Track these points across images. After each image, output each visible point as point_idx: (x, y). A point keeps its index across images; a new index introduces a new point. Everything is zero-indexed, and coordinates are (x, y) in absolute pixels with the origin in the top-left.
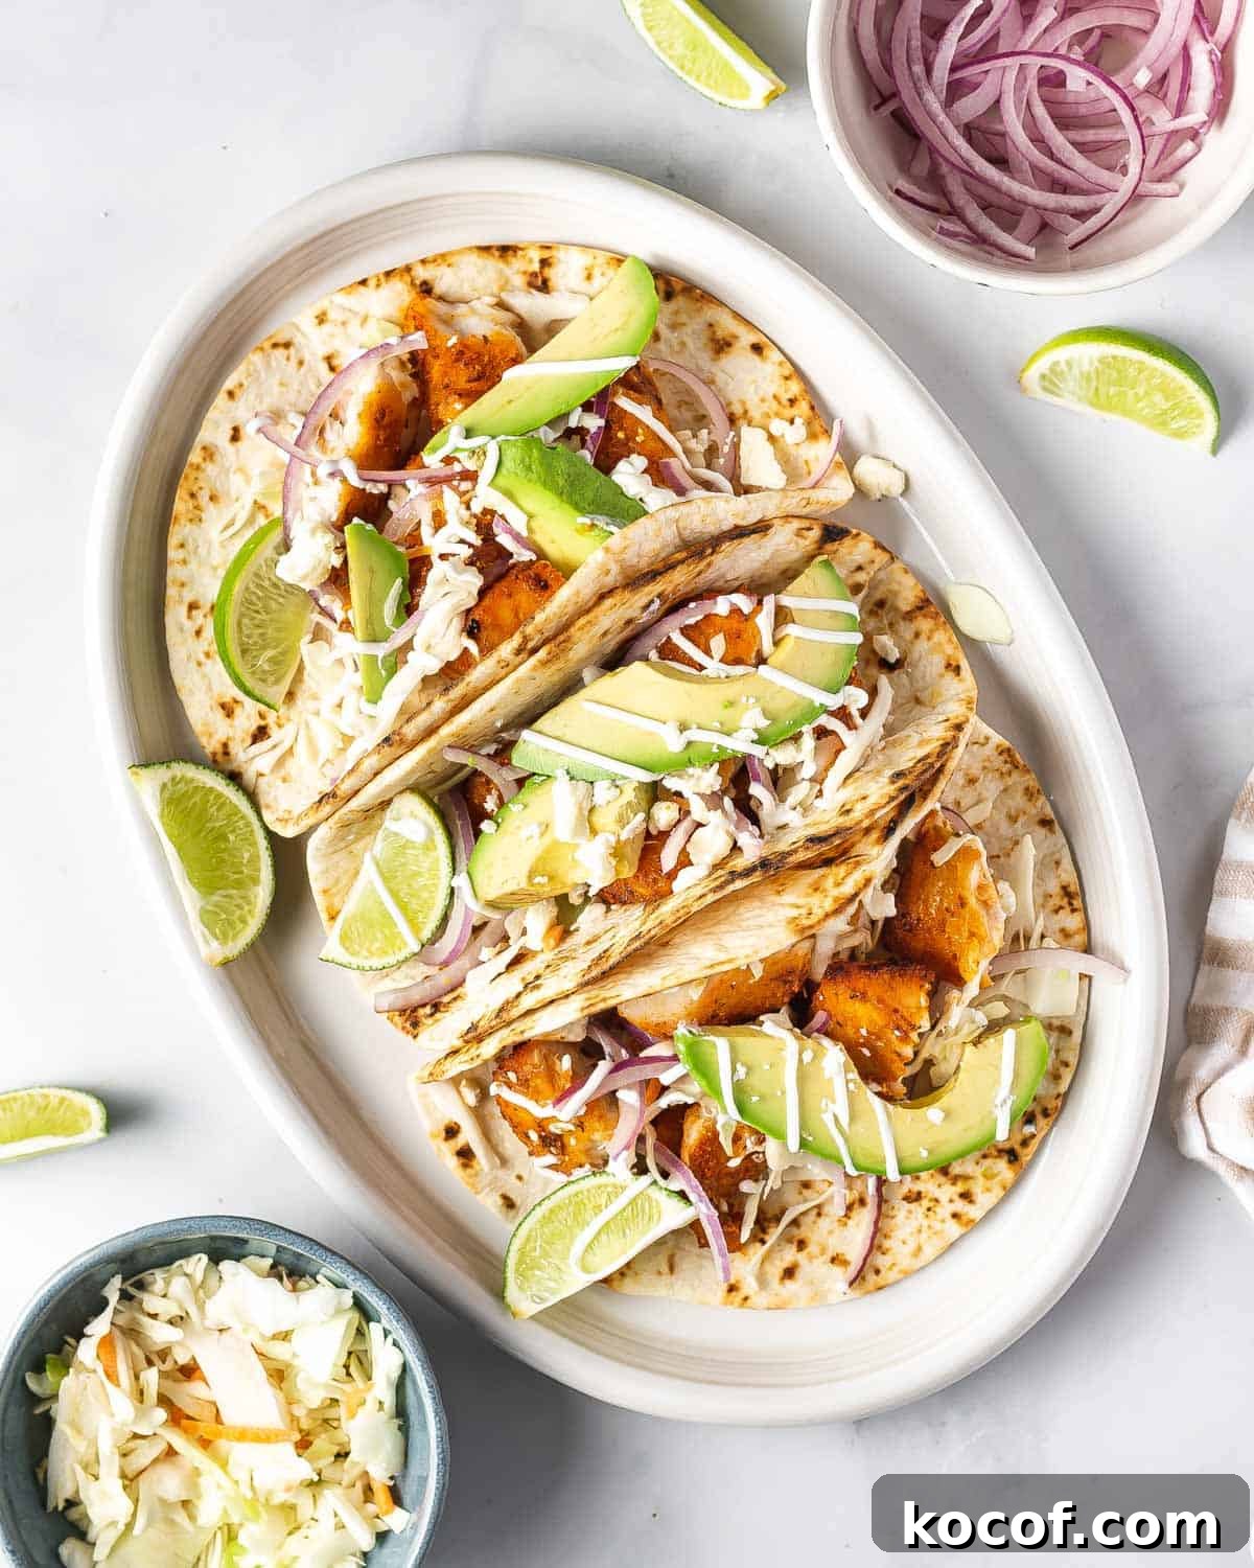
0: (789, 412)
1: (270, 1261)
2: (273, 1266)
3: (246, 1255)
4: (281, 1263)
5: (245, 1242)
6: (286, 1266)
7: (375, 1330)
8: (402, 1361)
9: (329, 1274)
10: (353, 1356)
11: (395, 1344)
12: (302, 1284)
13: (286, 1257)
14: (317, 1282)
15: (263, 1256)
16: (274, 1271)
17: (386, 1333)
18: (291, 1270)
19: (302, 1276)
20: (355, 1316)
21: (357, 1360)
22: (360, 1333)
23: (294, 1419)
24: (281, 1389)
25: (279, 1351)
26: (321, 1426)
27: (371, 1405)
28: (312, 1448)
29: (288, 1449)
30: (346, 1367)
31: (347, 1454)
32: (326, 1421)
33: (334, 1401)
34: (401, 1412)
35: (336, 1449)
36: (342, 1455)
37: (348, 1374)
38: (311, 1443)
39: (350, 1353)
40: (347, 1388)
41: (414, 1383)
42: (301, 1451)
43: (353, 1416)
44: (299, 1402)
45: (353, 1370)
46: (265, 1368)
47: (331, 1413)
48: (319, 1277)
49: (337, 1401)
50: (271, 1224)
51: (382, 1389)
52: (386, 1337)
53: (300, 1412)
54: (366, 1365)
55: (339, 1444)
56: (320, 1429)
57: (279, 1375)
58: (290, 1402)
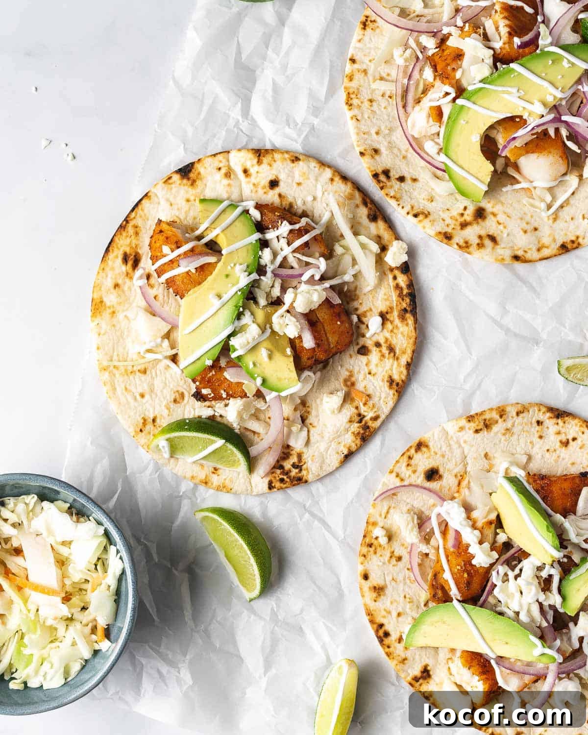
0: (375, 542)
1: (68, 505)
2: (69, 508)
3: (57, 500)
4: (74, 507)
5: (58, 492)
6: (76, 509)
7: (112, 549)
8: (122, 567)
9: (96, 517)
10: (100, 561)
11: (121, 558)
12: (82, 519)
13: (77, 505)
14: (90, 520)
15: (65, 502)
16: (70, 511)
17: (118, 552)
18: (78, 512)
19: (83, 516)
20: (104, 541)
21: (101, 563)
22: (105, 549)
23: (64, 585)
24: (61, 569)
25: (64, 551)
26: (78, 592)
27: (103, 587)
28: (72, 601)
29: (58, 600)
30: (96, 565)
31: (87, 609)
32: (81, 590)
33: (87, 581)
34: (118, 593)
35: (82, 605)
36: (84, 609)
37: (96, 569)
38: (71, 599)
39: (99, 559)
40: (95, 575)
41: (126, 580)
42: (64, 602)
43: (93, 590)
44: (69, 577)
45: (98, 567)
46: (54, 557)
47: (84, 586)
48: (90, 518)
49: (89, 581)
50: (71, 485)
51: (111, 580)
52: (117, 554)
53: (68, 582)
54: (106, 566)
55: (84, 603)
56: (77, 593)
57: (61, 563)
58: (64, 576)
